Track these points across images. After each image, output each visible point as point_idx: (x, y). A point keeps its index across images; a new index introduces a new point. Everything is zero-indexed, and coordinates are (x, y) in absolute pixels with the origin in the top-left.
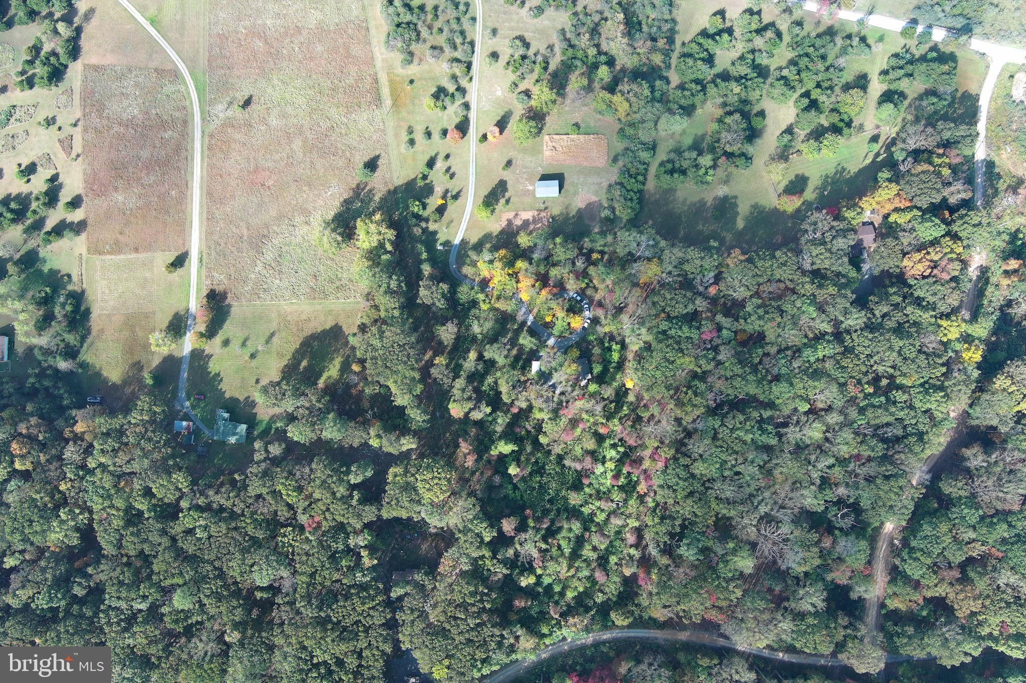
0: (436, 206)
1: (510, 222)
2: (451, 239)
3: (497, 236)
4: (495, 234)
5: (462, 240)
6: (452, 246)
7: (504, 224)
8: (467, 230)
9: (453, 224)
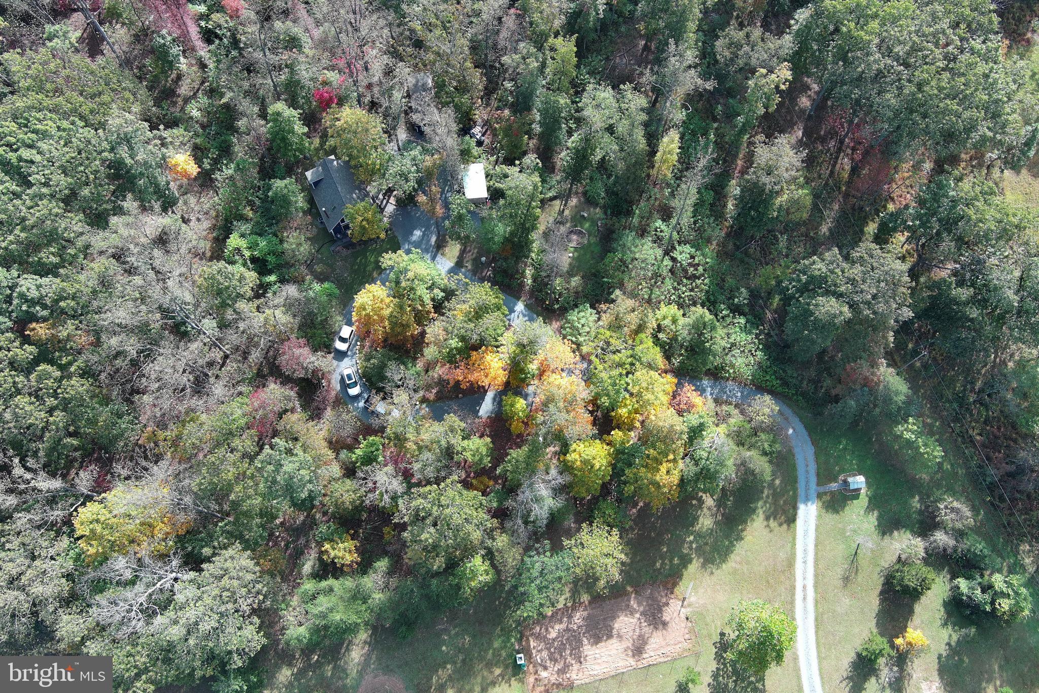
0: (916, 619)
1: (655, 618)
2: (831, 518)
3: (686, 561)
4: (694, 567)
5: (791, 520)
6: (819, 496)
7: (673, 611)
8: (790, 563)
9: (839, 571)
